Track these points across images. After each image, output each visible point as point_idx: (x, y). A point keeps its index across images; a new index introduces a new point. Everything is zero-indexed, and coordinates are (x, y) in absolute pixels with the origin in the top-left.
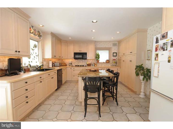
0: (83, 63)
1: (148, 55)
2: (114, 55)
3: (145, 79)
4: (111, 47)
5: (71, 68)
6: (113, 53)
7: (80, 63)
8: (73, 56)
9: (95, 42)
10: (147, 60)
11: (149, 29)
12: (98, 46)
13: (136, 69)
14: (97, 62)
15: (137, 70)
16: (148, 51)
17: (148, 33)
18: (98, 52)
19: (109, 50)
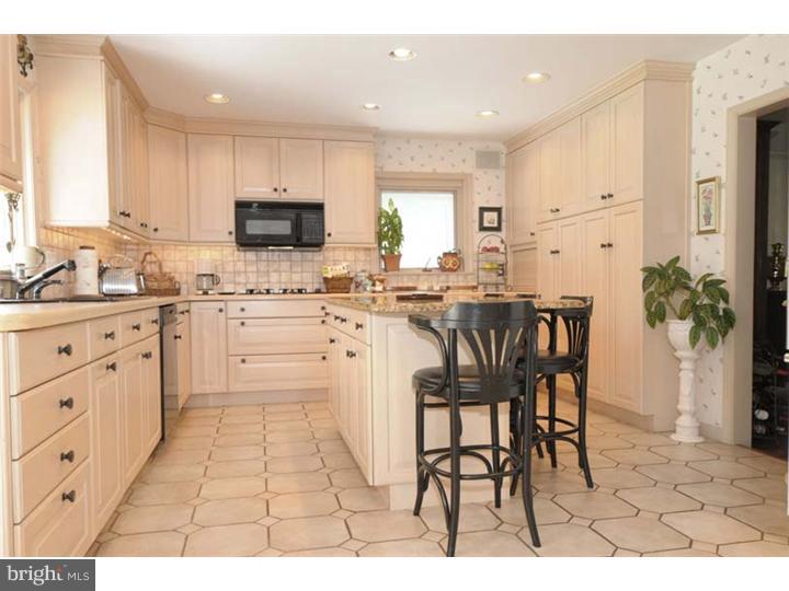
0: (296, 277)
1: (702, 207)
2: (486, 224)
3: (703, 335)
4: (467, 171)
5: (222, 305)
6: (483, 210)
7: (274, 277)
8: (228, 221)
9: (372, 137)
10: (700, 233)
11: (699, 65)
12: (391, 167)
13: (646, 283)
14: (386, 270)
15: (652, 289)
16: (700, 183)
17: (695, 84)
18: (391, 203)
19: (454, 192)
